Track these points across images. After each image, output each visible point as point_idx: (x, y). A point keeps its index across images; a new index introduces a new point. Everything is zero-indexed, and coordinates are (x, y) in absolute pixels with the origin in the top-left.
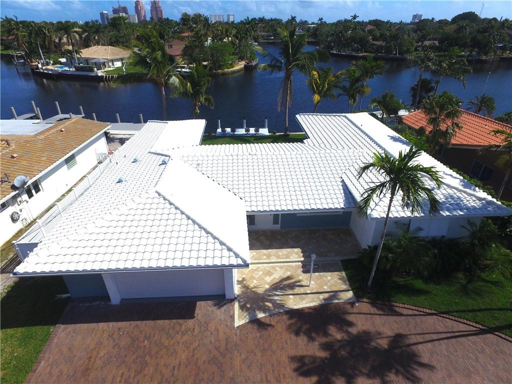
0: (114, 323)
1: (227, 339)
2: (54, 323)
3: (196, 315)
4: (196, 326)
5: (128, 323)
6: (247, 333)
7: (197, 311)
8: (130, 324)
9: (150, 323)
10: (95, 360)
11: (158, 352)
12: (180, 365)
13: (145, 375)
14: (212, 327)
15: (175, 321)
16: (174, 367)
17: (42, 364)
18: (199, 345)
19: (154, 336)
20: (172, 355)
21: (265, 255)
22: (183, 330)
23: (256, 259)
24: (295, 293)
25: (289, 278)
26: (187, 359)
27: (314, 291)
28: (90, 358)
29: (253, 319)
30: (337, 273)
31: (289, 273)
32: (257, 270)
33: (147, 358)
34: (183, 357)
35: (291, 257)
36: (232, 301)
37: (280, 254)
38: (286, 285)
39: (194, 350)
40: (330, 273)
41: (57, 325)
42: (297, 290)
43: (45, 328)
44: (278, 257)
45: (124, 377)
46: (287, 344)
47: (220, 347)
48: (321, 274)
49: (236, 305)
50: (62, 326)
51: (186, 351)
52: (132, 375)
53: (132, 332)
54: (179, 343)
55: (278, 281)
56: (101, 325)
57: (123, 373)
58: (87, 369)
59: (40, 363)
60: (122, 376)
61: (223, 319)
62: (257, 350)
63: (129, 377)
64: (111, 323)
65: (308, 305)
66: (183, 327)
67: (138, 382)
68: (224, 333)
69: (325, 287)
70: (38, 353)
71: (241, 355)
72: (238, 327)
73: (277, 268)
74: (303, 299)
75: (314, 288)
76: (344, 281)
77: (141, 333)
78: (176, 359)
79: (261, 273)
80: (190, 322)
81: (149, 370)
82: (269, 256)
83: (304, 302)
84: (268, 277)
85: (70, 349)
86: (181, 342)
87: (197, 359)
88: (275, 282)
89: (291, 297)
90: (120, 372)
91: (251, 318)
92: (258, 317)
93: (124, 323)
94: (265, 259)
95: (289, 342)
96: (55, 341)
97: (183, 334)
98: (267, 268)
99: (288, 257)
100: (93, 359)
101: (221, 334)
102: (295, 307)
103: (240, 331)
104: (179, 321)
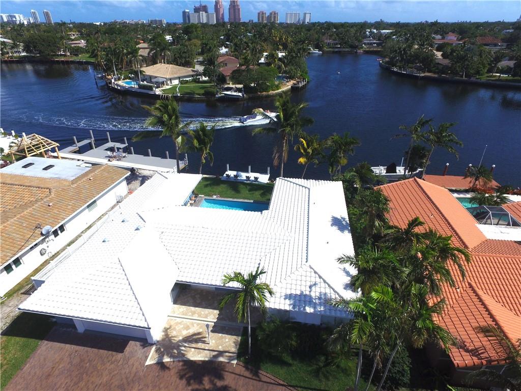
0: (75, 346)
1: (136, 373)
2: (42, 339)
3: (125, 351)
4: (121, 360)
5: (83, 348)
6: (150, 372)
7: (128, 349)
8: (84, 349)
9: (95, 350)
10: (56, 370)
11: (92, 372)
12: (100, 385)
13: (78, 387)
14: (131, 362)
15: (110, 352)
16: (97, 385)
17: (27, 366)
18: (118, 373)
19: (94, 361)
20: (99, 376)
21: (191, 312)
22: (113, 360)
23: (183, 315)
24: (197, 347)
25: (199, 334)
26: (106, 381)
27: (211, 349)
28: (54, 367)
29: (160, 361)
30: (235, 337)
31: (201, 330)
32: (180, 323)
33: (85, 375)
34: (105, 380)
35: (208, 317)
36: (152, 345)
37: (203, 313)
38: (195, 339)
39: (113, 376)
40: (229, 336)
41: (43, 341)
42: (200, 345)
43: (37, 341)
44: (199, 316)
45: (67, 385)
46: (171, 385)
47: (129, 377)
48: (224, 335)
49: (154, 348)
50: (46, 342)
51: (108, 376)
52: (72, 385)
53: (83, 355)
54: (107, 369)
55: (190, 335)
56: (68, 346)
57: (67, 382)
58: (49, 375)
59: (26, 365)
60: (66, 384)
61: (140, 357)
62: (151, 385)
63: (70, 385)
64: (73, 346)
65: (201, 359)
66: (114, 358)
67: (73, 390)
68: (136, 369)
69: (220, 347)
70: (27, 357)
71: (139, 386)
72: (147, 366)
73: (195, 325)
74: (199, 353)
75: (211, 346)
76: (236, 345)
77: (88, 357)
78: (100, 380)
79: (182, 326)
80: (120, 355)
81: (82, 384)
82: (193, 313)
83: (199, 356)
84: (185, 331)
85: (45, 359)
86: (108, 368)
87: (112, 383)
88: (188, 335)
89: (193, 350)
90: (66, 381)
91: (158, 360)
92: (164, 361)
93: (80, 347)
94: (190, 316)
95: (173, 384)
96: (38, 352)
97: (112, 363)
98: (188, 324)
99: (206, 317)
100: (54, 369)
101: (134, 368)
102: (192, 359)
103: (147, 368)
104: (113, 353)
